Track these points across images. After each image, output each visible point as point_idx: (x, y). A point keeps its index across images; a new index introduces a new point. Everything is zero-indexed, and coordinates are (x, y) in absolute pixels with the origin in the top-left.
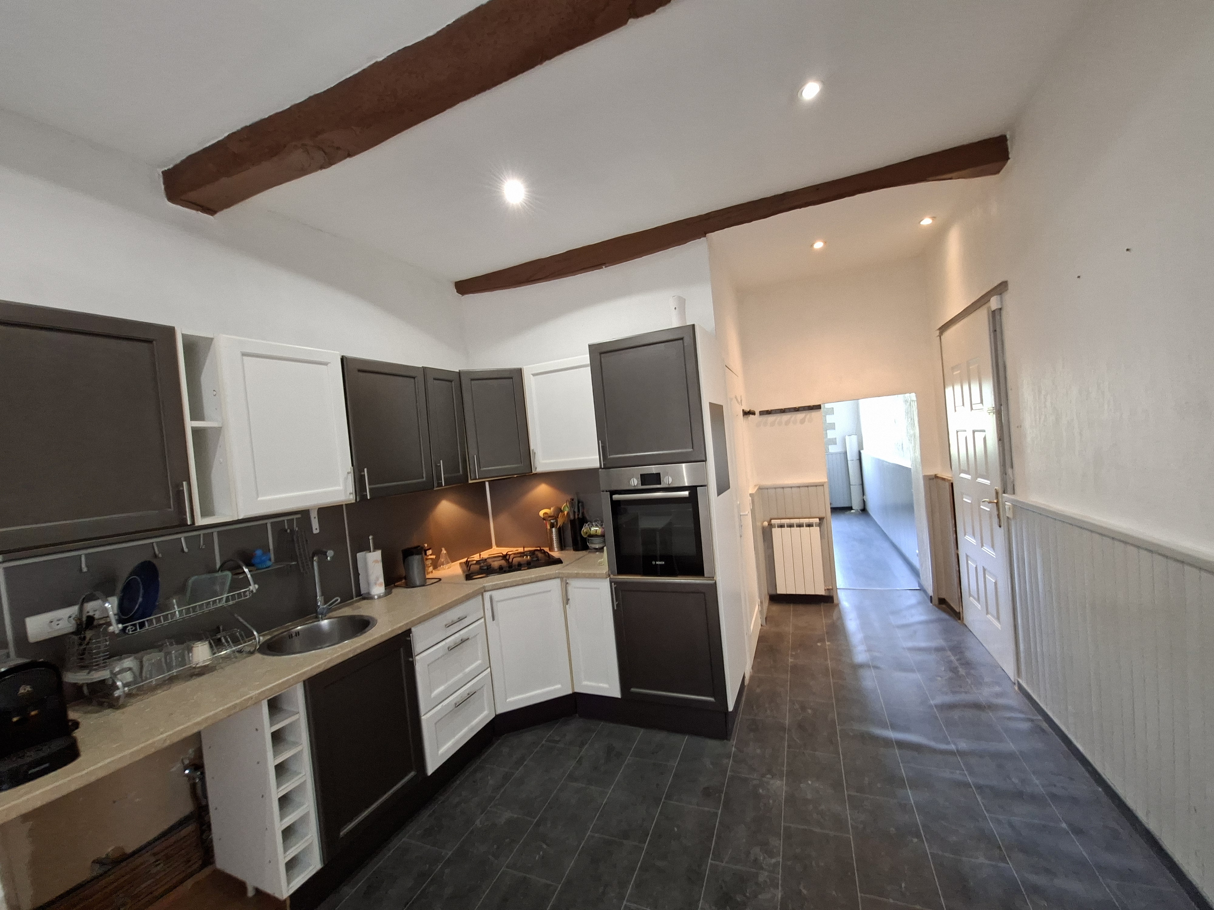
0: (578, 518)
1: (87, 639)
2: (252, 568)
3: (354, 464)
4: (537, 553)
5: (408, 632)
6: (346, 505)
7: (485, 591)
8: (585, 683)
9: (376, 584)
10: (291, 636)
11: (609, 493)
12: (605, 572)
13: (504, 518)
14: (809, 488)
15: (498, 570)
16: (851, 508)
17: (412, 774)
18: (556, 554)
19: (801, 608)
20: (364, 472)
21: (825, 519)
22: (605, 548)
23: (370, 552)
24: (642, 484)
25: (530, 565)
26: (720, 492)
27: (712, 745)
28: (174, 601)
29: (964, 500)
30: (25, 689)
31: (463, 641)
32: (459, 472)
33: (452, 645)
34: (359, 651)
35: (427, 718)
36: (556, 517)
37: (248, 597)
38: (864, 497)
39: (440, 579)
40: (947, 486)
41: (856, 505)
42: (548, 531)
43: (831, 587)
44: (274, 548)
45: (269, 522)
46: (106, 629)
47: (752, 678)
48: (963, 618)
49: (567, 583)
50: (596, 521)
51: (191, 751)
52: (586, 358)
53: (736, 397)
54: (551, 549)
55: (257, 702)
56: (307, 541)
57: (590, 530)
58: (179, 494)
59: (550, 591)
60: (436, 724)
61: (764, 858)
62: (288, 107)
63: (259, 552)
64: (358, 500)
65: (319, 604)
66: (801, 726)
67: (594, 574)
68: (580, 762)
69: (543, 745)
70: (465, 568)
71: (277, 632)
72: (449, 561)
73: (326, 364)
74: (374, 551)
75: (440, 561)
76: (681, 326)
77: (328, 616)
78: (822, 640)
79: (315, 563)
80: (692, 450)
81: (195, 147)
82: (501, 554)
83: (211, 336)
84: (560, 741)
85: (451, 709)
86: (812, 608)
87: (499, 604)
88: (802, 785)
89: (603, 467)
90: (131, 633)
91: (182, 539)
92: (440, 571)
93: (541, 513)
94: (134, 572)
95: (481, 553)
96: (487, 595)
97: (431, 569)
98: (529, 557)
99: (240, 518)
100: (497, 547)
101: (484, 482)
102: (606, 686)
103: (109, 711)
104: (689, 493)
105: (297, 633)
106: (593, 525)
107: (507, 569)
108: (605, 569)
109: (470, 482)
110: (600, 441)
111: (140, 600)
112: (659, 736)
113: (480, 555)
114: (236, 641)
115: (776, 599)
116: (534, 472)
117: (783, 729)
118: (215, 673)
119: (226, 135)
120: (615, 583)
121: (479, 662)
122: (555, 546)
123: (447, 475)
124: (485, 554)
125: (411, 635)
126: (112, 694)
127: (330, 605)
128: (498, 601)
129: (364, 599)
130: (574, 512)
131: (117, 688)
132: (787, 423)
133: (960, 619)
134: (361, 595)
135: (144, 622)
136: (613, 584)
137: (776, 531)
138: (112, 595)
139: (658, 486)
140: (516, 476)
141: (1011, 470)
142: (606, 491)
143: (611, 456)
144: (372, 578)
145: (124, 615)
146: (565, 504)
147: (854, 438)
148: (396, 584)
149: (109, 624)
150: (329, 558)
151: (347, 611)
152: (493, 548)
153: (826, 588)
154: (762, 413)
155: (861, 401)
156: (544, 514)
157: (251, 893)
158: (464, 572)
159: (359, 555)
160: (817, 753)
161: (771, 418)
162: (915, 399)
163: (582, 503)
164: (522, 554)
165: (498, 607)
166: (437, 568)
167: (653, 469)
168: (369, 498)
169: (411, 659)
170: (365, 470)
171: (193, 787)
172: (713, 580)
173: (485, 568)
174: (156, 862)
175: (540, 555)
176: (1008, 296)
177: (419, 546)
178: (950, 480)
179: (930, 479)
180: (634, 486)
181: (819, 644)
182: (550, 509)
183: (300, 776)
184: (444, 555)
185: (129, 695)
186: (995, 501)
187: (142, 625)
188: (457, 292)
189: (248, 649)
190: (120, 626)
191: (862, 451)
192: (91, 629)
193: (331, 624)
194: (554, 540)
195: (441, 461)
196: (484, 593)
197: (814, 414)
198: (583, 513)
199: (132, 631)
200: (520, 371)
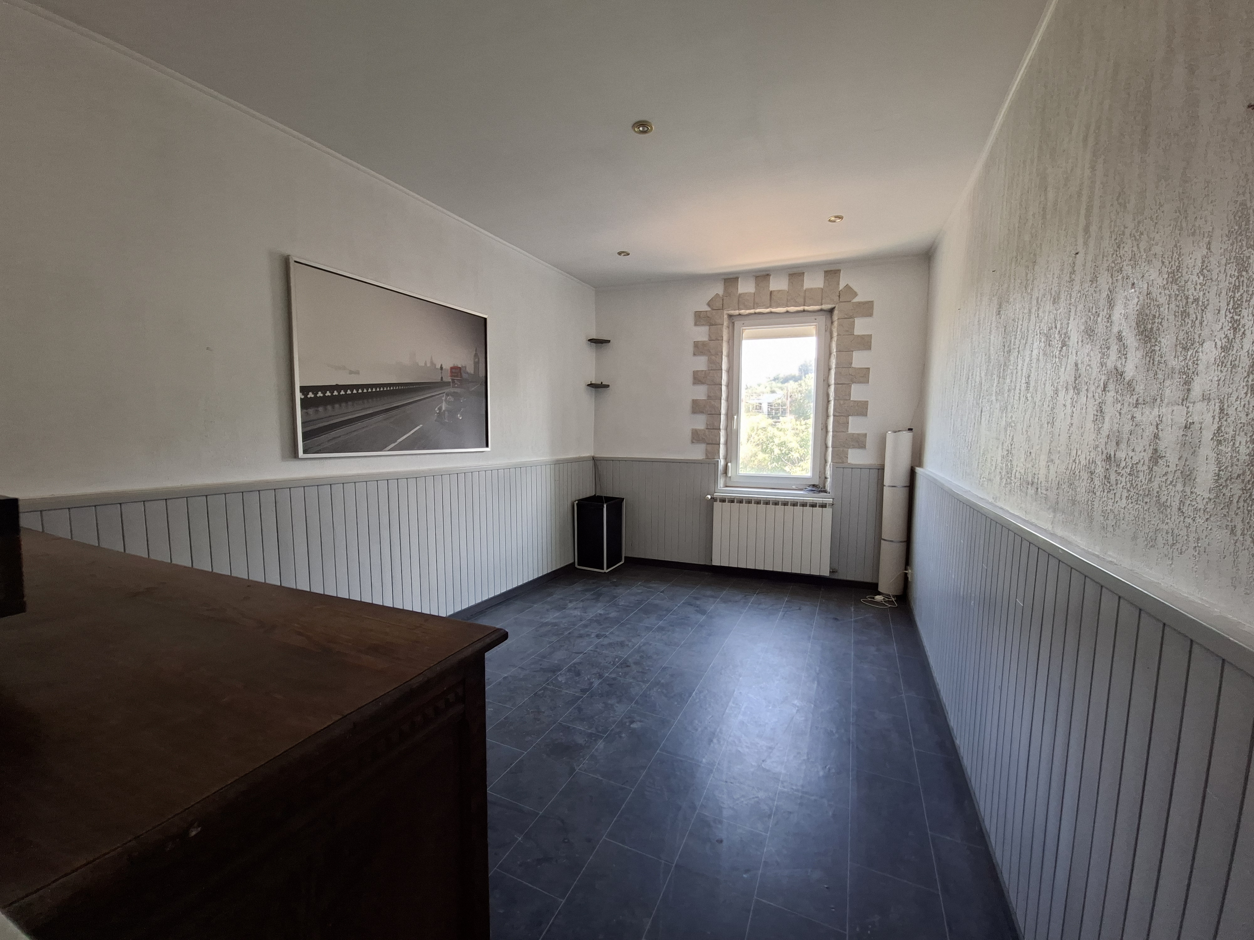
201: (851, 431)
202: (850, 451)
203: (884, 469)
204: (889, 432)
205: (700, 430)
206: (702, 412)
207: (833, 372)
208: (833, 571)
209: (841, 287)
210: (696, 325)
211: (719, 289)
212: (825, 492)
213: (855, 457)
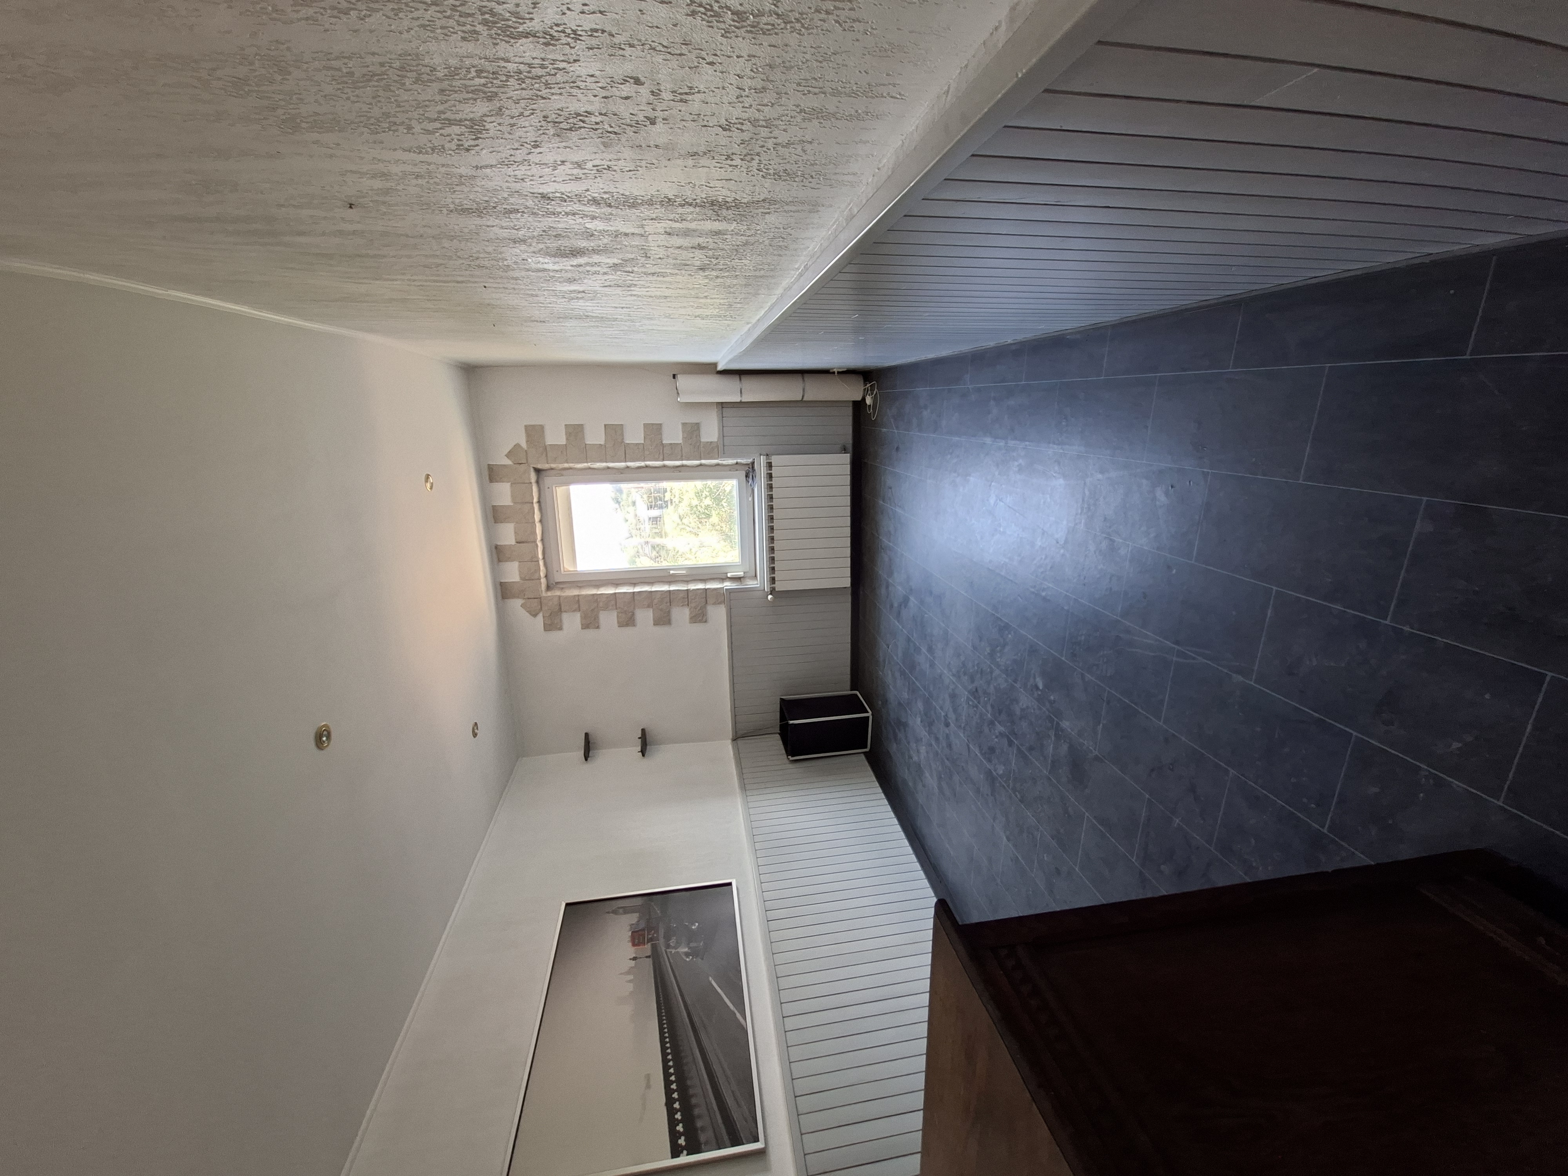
201: (679, 440)
202: (702, 440)
203: (722, 403)
204: (679, 399)
205: (691, 613)
206: (669, 612)
207: (611, 465)
208: (844, 450)
209: (508, 462)
210: (561, 629)
211: (516, 604)
212: (753, 463)
213: (710, 432)
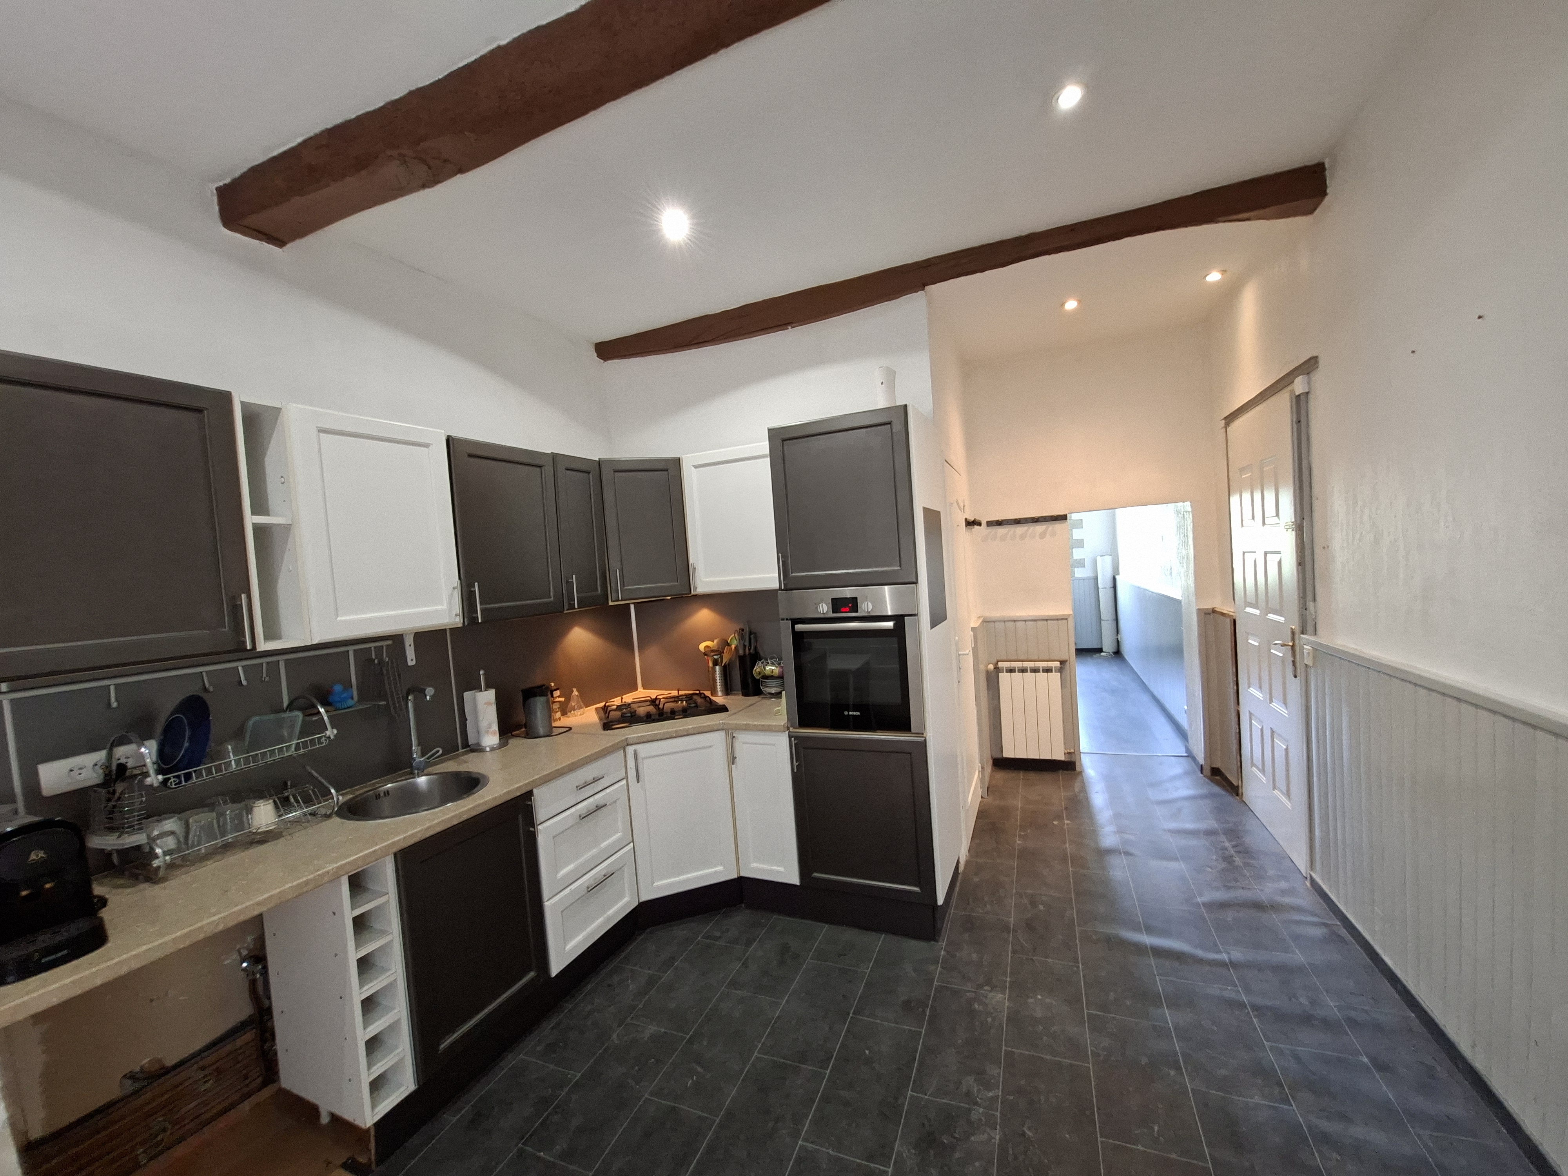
0: (750, 654)
1: (117, 794)
2: (329, 708)
3: (462, 577)
4: (695, 697)
5: (529, 794)
6: (450, 629)
7: (628, 745)
8: (754, 865)
9: (487, 732)
10: (378, 797)
11: (790, 621)
12: (782, 724)
13: (653, 651)
14: (1049, 622)
15: (645, 718)
16: (1100, 650)
17: (532, 974)
18: (720, 699)
19: (1033, 776)
20: (474, 587)
21: (1068, 663)
22: (784, 693)
23: (481, 691)
24: (833, 612)
25: (686, 713)
26: (934, 623)
27: (914, 947)
28: (230, 747)
29: (1250, 642)
30: (37, 855)
31: (599, 808)
32: (597, 590)
33: (584, 812)
34: (465, 817)
35: (551, 904)
36: (720, 652)
37: (324, 744)
38: (1119, 636)
39: (570, 729)
40: (1228, 622)
41: (1108, 646)
42: (710, 669)
43: (1072, 751)
44: (357, 684)
45: (351, 648)
46: (141, 782)
47: (967, 863)
48: (1242, 794)
49: (734, 737)
50: (772, 658)
51: (249, 939)
52: (764, 447)
53: (957, 503)
54: (714, 693)
55: (335, 878)
56: (399, 675)
57: (765, 669)
58: (236, 610)
59: (710, 747)
60: (562, 912)
61: (979, 1091)
62: (381, 104)
63: (338, 688)
64: (466, 624)
65: (415, 756)
66: (1030, 926)
67: (769, 726)
68: (745, 965)
69: (698, 943)
70: (602, 714)
71: (360, 790)
72: (582, 706)
73: (426, 446)
74: (486, 690)
75: (569, 706)
76: (889, 406)
77: (425, 772)
78: (1059, 817)
79: (410, 704)
80: (899, 568)
81: (259, 157)
82: (649, 698)
83: (279, 406)
84: (720, 937)
85: (584, 893)
86: (1048, 776)
87: (645, 761)
88: (1030, 1000)
89: (783, 588)
90: (173, 786)
91: (240, 669)
92: (570, 718)
93: (702, 647)
94: (178, 709)
95: (623, 697)
96: (630, 750)
97: (558, 715)
98: (684, 702)
99: (315, 642)
100: (644, 689)
101: (628, 605)
102: (781, 869)
103: (146, 885)
104: (895, 625)
105: (387, 793)
106: (768, 663)
107: (657, 717)
108: (782, 720)
109: (611, 603)
110: (780, 555)
111: (186, 744)
112: (848, 935)
113: (622, 699)
114: (308, 801)
115: (1001, 764)
116: (693, 593)
117: (1006, 928)
118: (282, 840)
119: (300, 140)
120: (796, 738)
121: (618, 835)
122: (719, 689)
123: (581, 595)
124: (628, 698)
125: (532, 798)
126: (150, 865)
127: (428, 758)
128: (644, 759)
129: (473, 751)
130: (745, 646)
131: (156, 857)
132: (1023, 537)
133: (1237, 795)
134: (469, 746)
135: (190, 773)
136: (793, 739)
137: (1004, 677)
138: (149, 737)
139: (854, 614)
140: (669, 598)
141: (1313, 604)
142: (787, 619)
143: (794, 574)
144: (483, 725)
145: (165, 763)
146: (733, 635)
147: (1108, 559)
148: (513, 733)
149: (146, 775)
150: (428, 698)
151: (451, 766)
152: (639, 690)
153: (1066, 752)
154: (990, 524)
155: (1119, 512)
156: (705, 647)
157: (325, 1120)
158: (601, 719)
159: (467, 695)
160: (1049, 960)
161: (1002, 531)
162: (1189, 509)
163: (755, 634)
164: (676, 699)
165: (645, 766)
166: (567, 714)
167: (847, 592)
168: (480, 621)
169: (532, 829)
170: (476, 584)
171: (253, 983)
172: (922, 737)
173: (629, 715)
174: (204, 1077)
175: (699, 700)
176: (1318, 377)
177: (544, 685)
178: (1231, 616)
179: (1206, 614)
180: (823, 613)
181: (1055, 823)
182: (713, 641)
183: (388, 974)
184: (576, 697)
185: (171, 866)
186: (1291, 644)
187: (188, 777)
188: (597, 356)
189: (323, 811)
190: (160, 777)
191: (1117, 577)
192: (123, 781)
193: (429, 782)
194: (718, 681)
195: (574, 576)
196: (627, 748)
197: (1058, 526)
198: (756, 648)
199: (175, 785)
200: (676, 463)
